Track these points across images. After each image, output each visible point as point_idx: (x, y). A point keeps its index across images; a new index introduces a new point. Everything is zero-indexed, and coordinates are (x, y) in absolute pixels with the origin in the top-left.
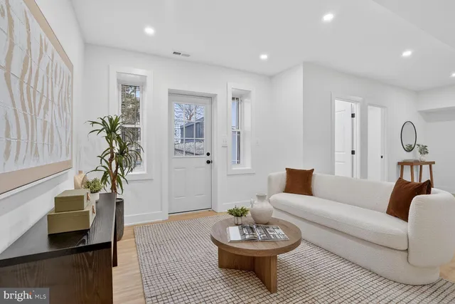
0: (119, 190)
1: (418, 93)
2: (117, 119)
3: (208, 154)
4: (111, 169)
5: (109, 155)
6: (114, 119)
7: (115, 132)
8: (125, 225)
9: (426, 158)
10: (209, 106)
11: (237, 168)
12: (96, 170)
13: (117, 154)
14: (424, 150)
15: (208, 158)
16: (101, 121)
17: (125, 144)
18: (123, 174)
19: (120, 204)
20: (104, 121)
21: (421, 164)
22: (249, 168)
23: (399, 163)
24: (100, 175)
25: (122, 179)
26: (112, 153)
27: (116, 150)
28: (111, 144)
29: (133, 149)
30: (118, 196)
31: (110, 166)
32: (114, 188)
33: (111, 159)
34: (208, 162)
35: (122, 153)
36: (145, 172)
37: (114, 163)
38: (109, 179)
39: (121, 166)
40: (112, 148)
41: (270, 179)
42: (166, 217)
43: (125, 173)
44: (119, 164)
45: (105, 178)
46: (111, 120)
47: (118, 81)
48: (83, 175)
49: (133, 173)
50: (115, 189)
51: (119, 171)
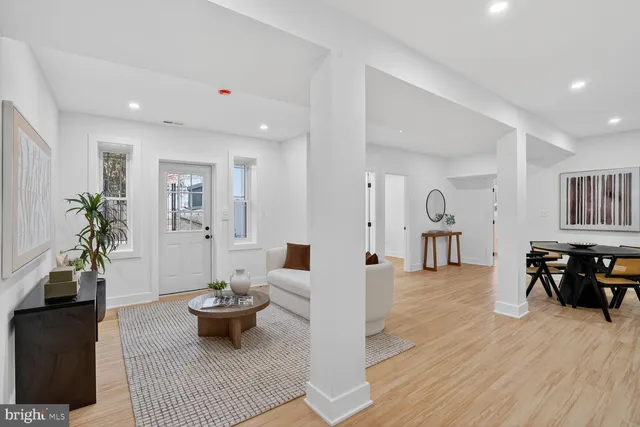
0: (100, 269)
1: (446, 160)
2: (99, 196)
3: (207, 228)
4: (91, 247)
5: (89, 233)
6: (95, 196)
7: (96, 209)
8: (107, 307)
9: (453, 228)
10: (208, 176)
11: (240, 243)
12: (75, 249)
13: (98, 232)
14: (451, 220)
15: (207, 233)
16: (79, 198)
17: (107, 222)
18: (105, 252)
19: (101, 283)
20: (83, 198)
21: (450, 234)
22: (255, 242)
23: (423, 235)
24: (78, 254)
25: (104, 258)
26: (92, 231)
27: (97, 229)
28: (91, 222)
29: (116, 226)
30: (99, 276)
31: (90, 243)
32: (94, 267)
33: (91, 238)
34: (207, 237)
35: (104, 230)
36: (132, 250)
37: (94, 241)
38: (89, 258)
39: (103, 244)
40: (92, 225)
41: (268, 254)
42: (157, 298)
43: (108, 251)
44: (100, 243)
45: (84, 256)
46: (91, 198)
47: (100, 149)
48: (64, 255)
49: (117, 251)
50: (96, 269)
51: (101, 250)
